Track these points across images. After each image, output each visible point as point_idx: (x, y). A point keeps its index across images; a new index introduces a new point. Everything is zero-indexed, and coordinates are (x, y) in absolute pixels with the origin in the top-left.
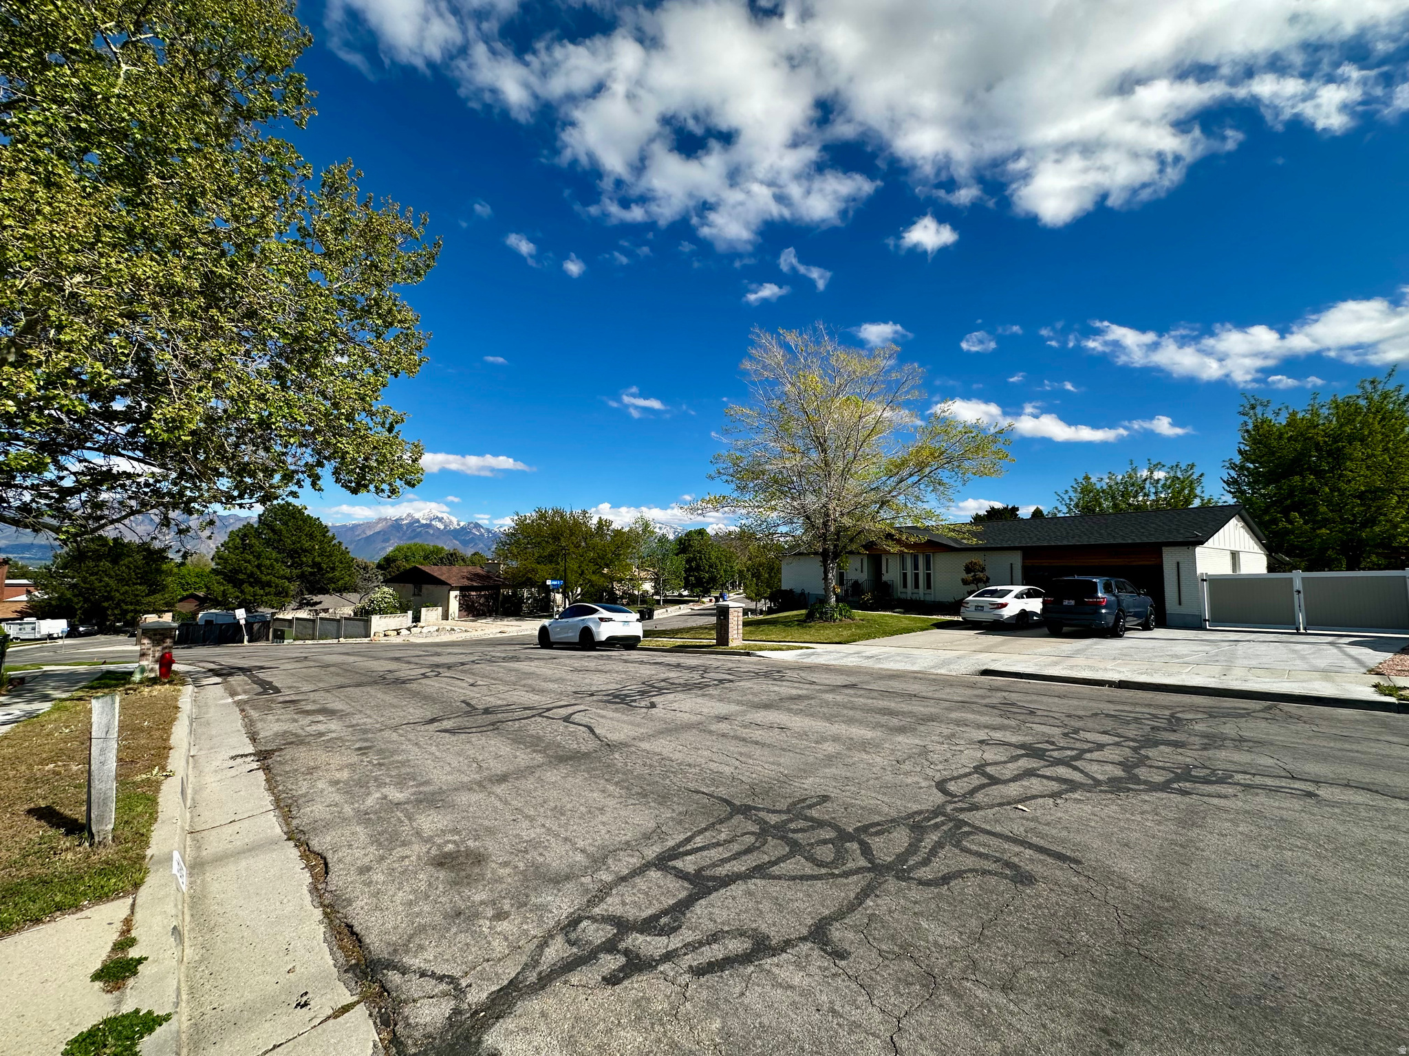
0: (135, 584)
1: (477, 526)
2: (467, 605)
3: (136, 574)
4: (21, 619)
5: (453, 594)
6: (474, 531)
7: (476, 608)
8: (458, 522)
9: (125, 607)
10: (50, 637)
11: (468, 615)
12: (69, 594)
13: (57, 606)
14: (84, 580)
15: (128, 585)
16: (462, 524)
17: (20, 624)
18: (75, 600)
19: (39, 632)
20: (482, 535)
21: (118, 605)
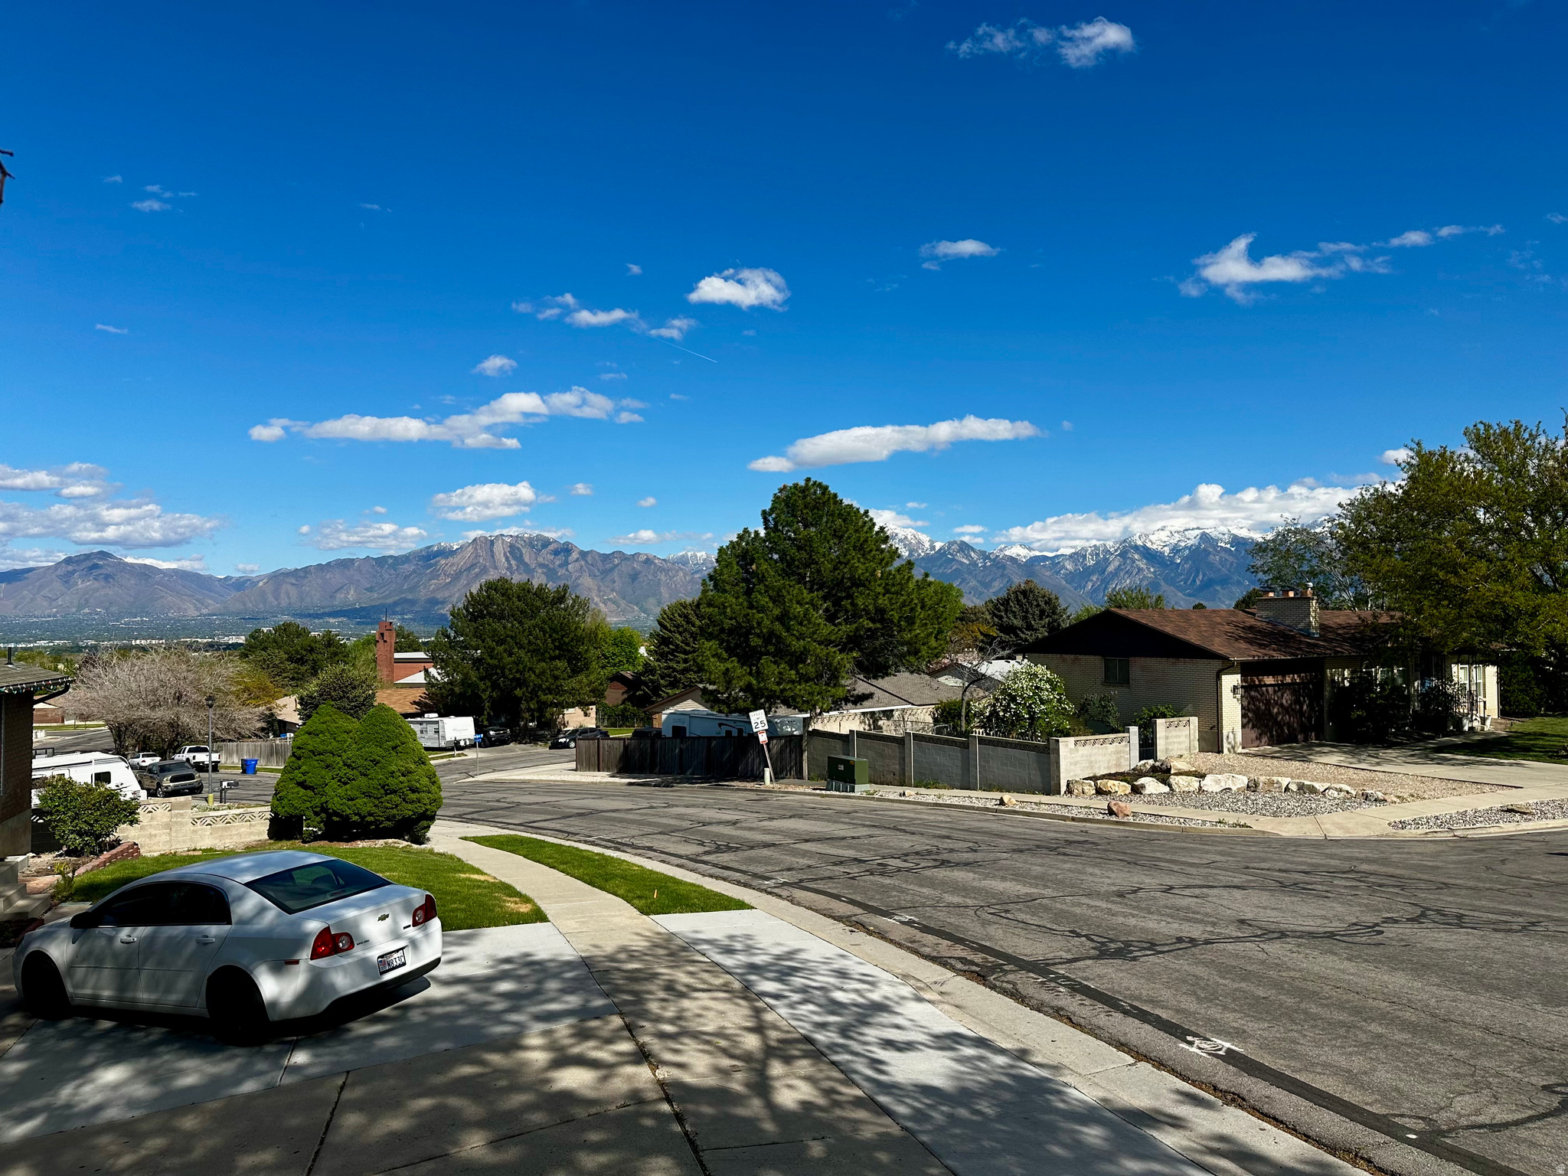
0: (553, 658)
1: (964, 547)
2: (1257, 711)
3: (553, 641)
4: (421, 715)
5: (1230, 681)
6: (960, 557)
7: (1273, 718)
8: (932, 542)
9: (543, 698)
10: (456, 746)
11: (1259, 738)
12: (474, 676)
13: (462, 695)
14: (490, 652)
15: (544, 661)
16: (938, 545)
17: (421, 723)
18: (482, 686)
19: (444, 737)
20: (974, 564)
21: (534, 694)
